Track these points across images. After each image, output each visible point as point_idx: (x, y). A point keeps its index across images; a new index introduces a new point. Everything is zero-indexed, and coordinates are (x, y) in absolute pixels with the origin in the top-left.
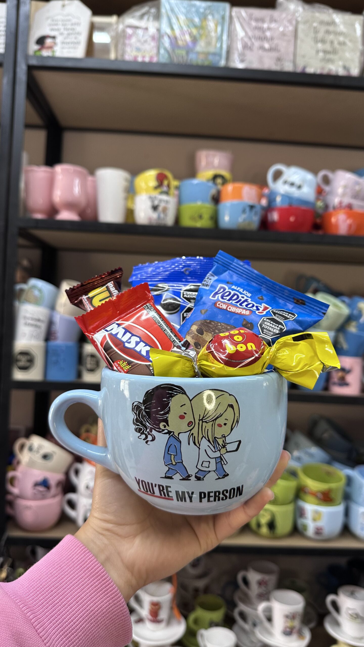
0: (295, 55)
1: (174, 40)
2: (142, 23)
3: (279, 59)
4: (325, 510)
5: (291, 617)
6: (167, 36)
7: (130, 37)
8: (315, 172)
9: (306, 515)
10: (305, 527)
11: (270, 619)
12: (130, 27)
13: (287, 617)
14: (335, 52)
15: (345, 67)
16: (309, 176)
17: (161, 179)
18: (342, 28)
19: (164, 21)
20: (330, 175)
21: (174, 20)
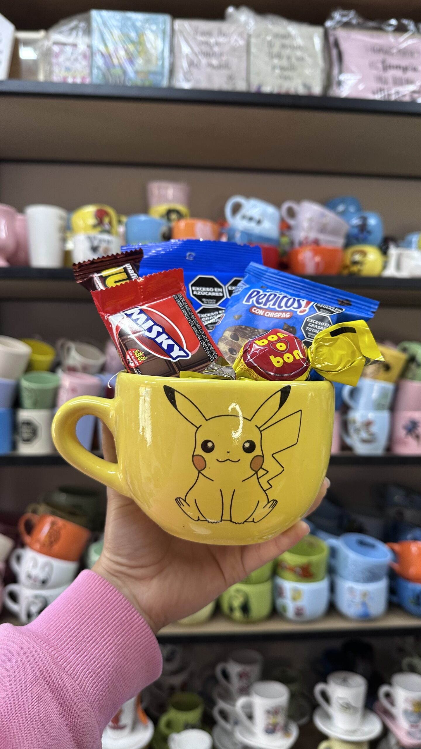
0: (248, 72)
1: (107, 58)
2: (70, 40)
3: (231, 78)
4: (305, 587)
5: (273, 712)
6: (100, 54)
7: (57, 55)
8: (278, 205)
9: (284, 594)
10: (284, 608)
11: (250, 717)
12: (56, 43)
13: (268, 712)
14: (292, 68)
15: (305, 86)
16: (270, 210)
17: (100, 216)
18: (299, 41)
19: (96, 36)
20: (295, 206)
21: (107, 36)
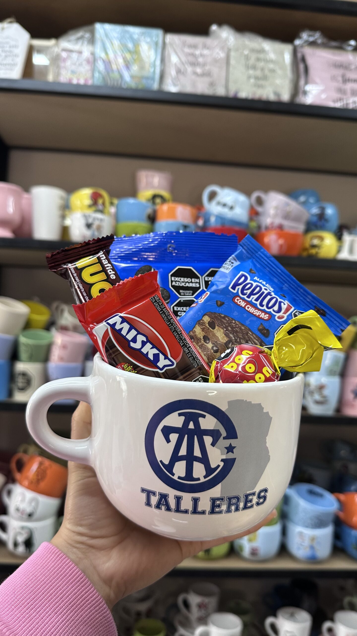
0: (227, 80)
1: (108, 63)
2: (76, 47)
3: (212, 84)
6: (102, 60)
7: (65, 60)
8: (248, 194)
10: (241, 548)
12: (64, 50)
14: (265, 78)
15: (276, 93)
16: (242, 197)
17: (95, 197)
18: (272, 56)
19: (98, 45)
20: (263, 196)
21: (108, 45)
